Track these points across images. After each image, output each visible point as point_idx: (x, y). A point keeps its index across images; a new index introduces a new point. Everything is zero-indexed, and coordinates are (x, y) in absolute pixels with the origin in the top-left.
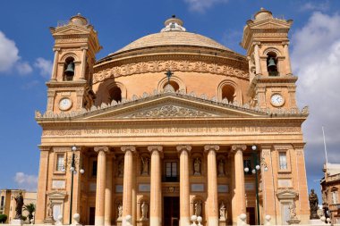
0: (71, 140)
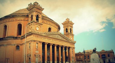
0: (40, 40)
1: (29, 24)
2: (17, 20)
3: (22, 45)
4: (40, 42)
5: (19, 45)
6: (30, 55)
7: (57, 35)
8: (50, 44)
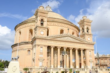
0: (45, 43)
2: (29, 26)
4: (45, 46)
7: (66, 38)
8: (57, 47)
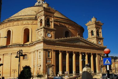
1: (38, 30)
2: (24, 24)
3: (30, 53)
5: (26, 54)
6: (41, 65)
